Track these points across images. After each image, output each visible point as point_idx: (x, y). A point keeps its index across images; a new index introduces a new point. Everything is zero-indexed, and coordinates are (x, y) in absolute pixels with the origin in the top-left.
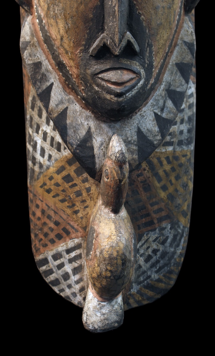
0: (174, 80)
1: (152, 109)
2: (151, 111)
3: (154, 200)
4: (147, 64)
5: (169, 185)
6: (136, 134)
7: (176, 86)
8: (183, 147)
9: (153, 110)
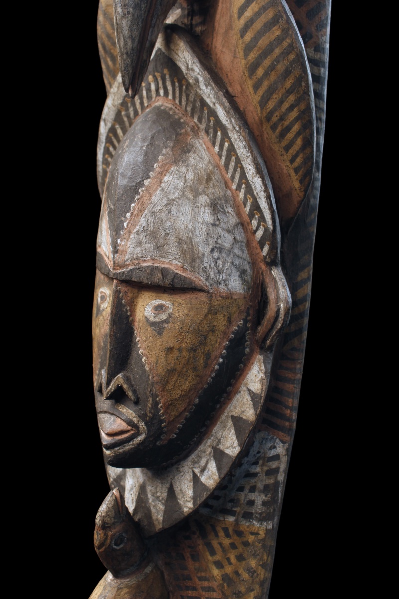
0: (226, 437)
1: (192, 466)
2: (190, 468)
3: (203, 574)
4: (149, 417)
5: (226, 563)
6: (167, 491)
7: (227, 446)
8: (252, 522)
9: (192, 468)
